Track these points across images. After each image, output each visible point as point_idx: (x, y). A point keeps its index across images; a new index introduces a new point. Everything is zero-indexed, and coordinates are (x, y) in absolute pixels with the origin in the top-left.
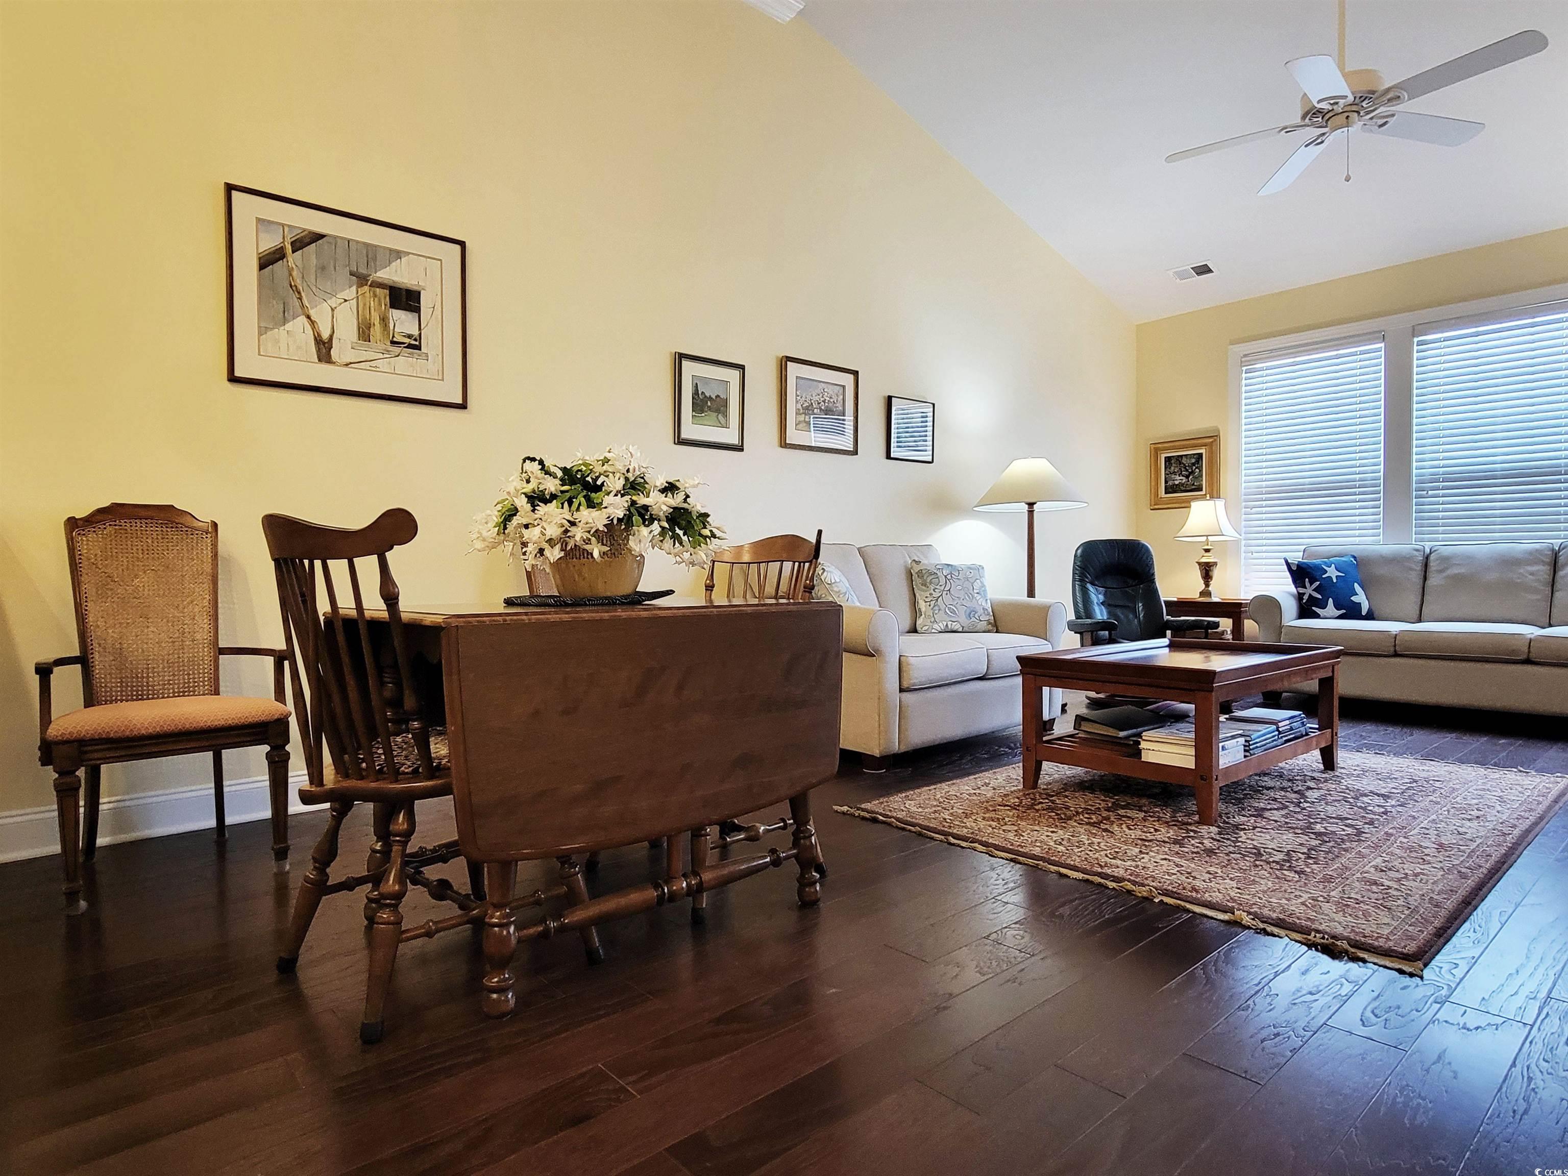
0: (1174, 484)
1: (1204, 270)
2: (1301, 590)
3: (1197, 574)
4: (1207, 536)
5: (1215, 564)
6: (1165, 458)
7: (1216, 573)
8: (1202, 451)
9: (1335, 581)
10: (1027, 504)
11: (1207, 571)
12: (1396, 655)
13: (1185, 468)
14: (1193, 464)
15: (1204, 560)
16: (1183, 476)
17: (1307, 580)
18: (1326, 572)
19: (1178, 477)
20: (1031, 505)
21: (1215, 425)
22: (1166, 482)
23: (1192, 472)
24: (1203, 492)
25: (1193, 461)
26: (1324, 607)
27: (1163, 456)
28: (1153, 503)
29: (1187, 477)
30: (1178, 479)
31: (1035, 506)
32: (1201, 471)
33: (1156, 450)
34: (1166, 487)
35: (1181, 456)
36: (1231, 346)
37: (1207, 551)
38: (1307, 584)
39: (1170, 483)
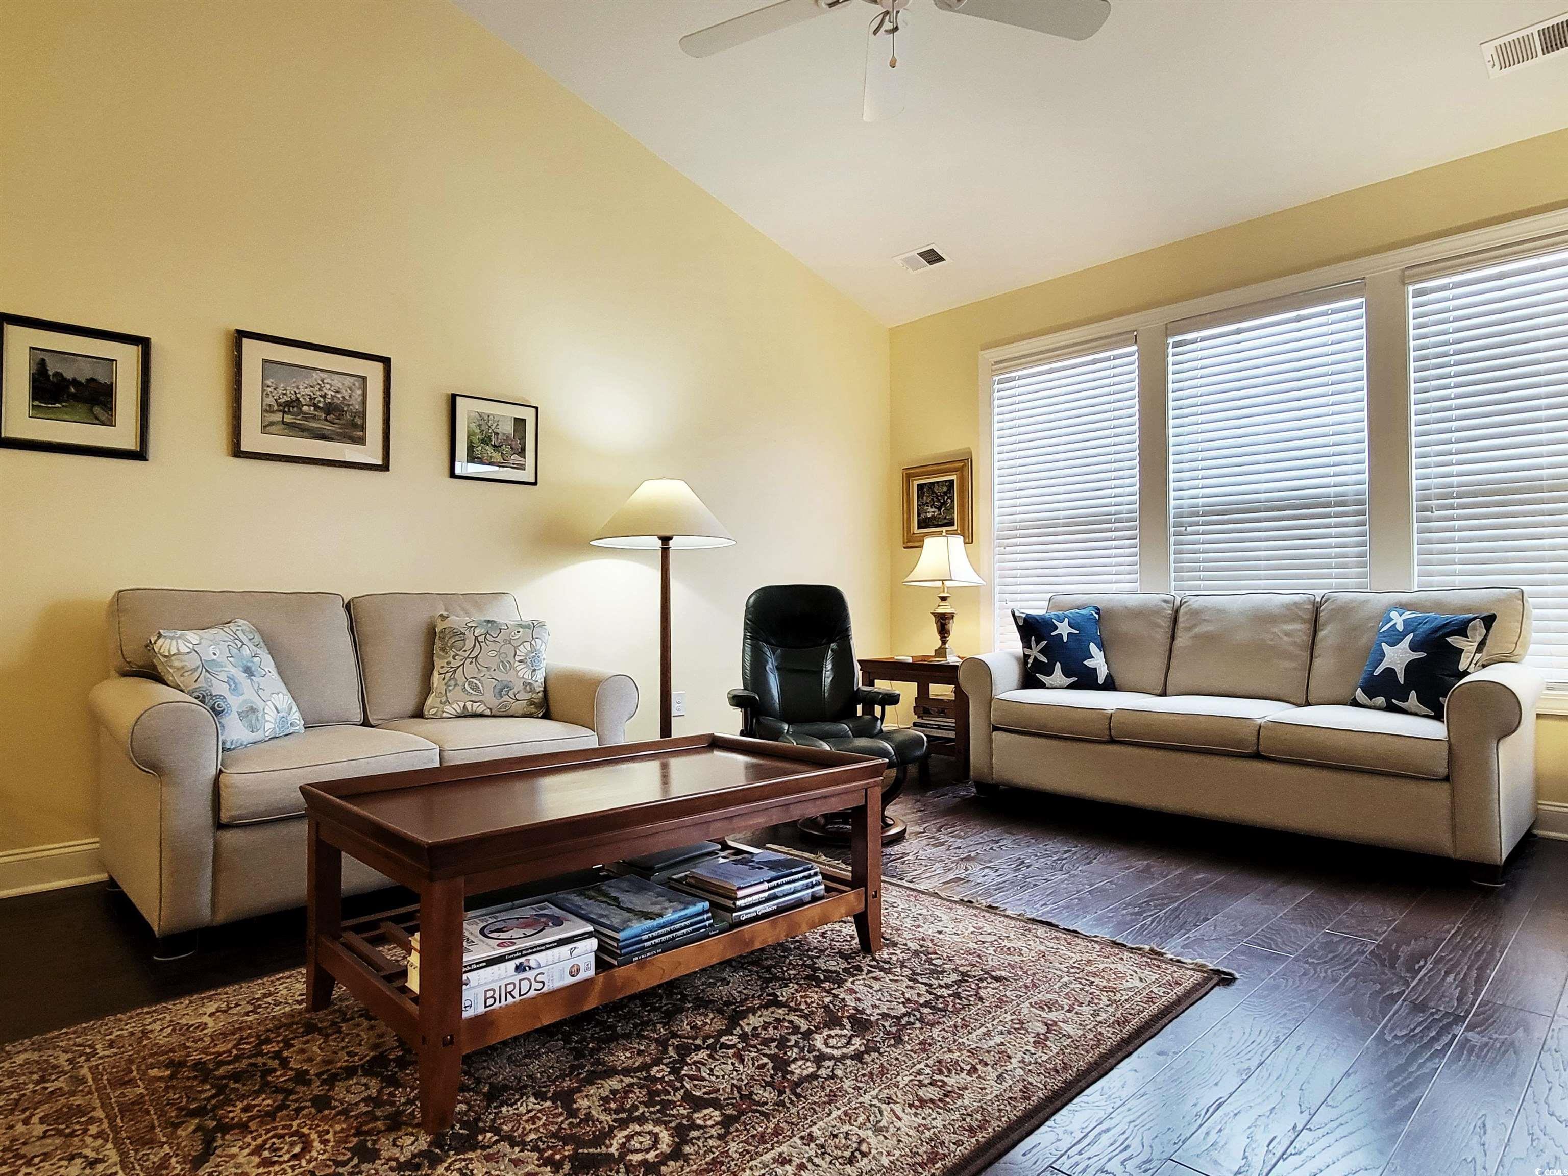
0: (927, 518)
1: (932, 257)
2: (1027, 652)
3: (933, 628)
4: (943, 581)
5: (952, 616)
6: (918, 485)
7: (954, 627)
8: (954, 477)
9: (1065, 640)
10: (660, 538)
11: (943, 623)
12: (1112, 741)
13: (937, 498)
14: (945, 493)
15: (940, 610)
16: (935, 508)
17: (1033, 638)
18: (1056, 628)
19: (930, 510)
20: (665, 540)
21: (966, 446)
22: (919, 515)
23: (945, 503)
24: (955, 528)
25: (945, 489)
26: (1049, 673)
27: (916, 483)
28: (906, 540)
29: (939, 509)
30: (931, 512)
31: (670, 541)
32: (953, 501)
33: (909, 475)
34: (919, 520)
35: (933, 484)
36: (983, 352)
37: (944, 599)
38: (1033, 644)
39: (923, 516)
